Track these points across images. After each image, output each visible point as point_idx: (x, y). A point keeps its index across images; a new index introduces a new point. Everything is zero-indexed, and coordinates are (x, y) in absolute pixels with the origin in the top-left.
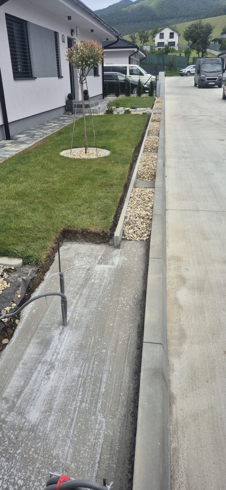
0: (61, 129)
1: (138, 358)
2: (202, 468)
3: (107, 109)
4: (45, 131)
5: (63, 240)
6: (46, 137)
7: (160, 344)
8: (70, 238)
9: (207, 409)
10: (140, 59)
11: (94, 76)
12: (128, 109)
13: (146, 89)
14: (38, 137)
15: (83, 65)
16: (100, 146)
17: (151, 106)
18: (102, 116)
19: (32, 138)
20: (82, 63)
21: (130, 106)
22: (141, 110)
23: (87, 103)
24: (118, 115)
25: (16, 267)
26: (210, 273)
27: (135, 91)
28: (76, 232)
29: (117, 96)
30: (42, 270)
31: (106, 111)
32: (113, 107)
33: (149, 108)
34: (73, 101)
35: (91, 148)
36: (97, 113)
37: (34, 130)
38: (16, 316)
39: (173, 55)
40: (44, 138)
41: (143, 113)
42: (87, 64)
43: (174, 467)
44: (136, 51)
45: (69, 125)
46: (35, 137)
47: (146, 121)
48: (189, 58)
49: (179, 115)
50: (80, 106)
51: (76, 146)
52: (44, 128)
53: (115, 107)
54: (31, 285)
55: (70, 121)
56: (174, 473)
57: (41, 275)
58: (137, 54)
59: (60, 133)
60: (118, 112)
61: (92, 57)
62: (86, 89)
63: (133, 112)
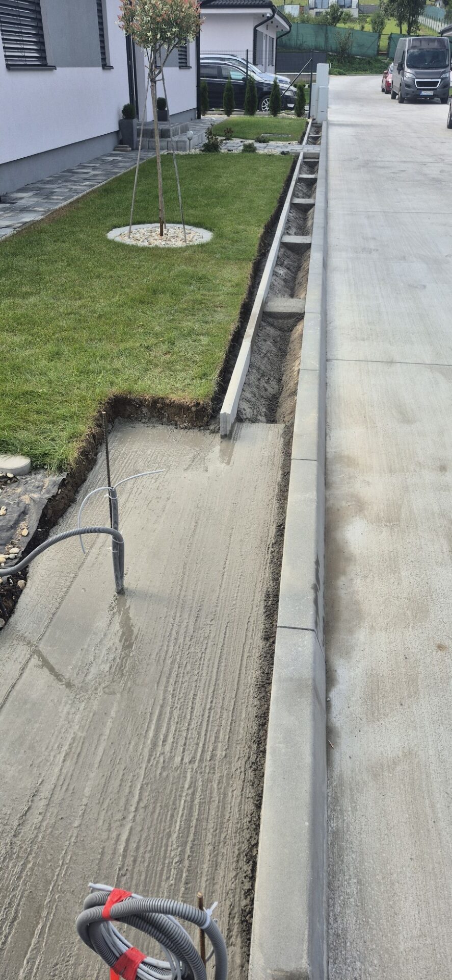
0: (109, 183)
1: (265, 657)
2: (389, 868)
3: (207, 141)
4: (75, 185)
5: (115, 418)
6: (77, 199)
7: (310, 630)
8: (129, 417)
9: (400, 756)
10: (277, 35)
11: (180, 67)
12: (250, 141)
13: (288, 99)
14: (59, 197)
15: (157, 40)
16: (192, 222)
17: (299, 137)
18: (196, 156)
19: (46, 200)
20: (155, 36)
21: (255, 137)
22: (278, 147)
23: (164, 126)
24: (230, 156)
25: (17, 472)
26: (413, 491)
27: (266, 104)
28: (141, 403)
29: (228, 113)
30: (71, 482)
31: (205, 145)
32: (220, 138)
33: (294, 142)
34: (135, 121)
35: (172, 225)
36: (185, 150)
37: (52, 184)
38: (20, 573)
39: (347, 27)
40: (72, 200)
41: (283, 153)
42: (164, 39)
43: (333, 866)
44: (268, 15)
45: (127, 173)
46: (53, 199)
47: (289, 170)
48: (380, 35)
49: (358, 158)
50: (149, 134)
51: (140, 220)
52: (72, 178)
53: (224, 138)
54: (50, 512)
55: (127, 165)
56: (333, 877)
57: (69, 491)
58: (272, 22)
59: (106, 190)
60: (230, 148)
61: (176, 23)
62: (163, 96)
63: (261, 149)
